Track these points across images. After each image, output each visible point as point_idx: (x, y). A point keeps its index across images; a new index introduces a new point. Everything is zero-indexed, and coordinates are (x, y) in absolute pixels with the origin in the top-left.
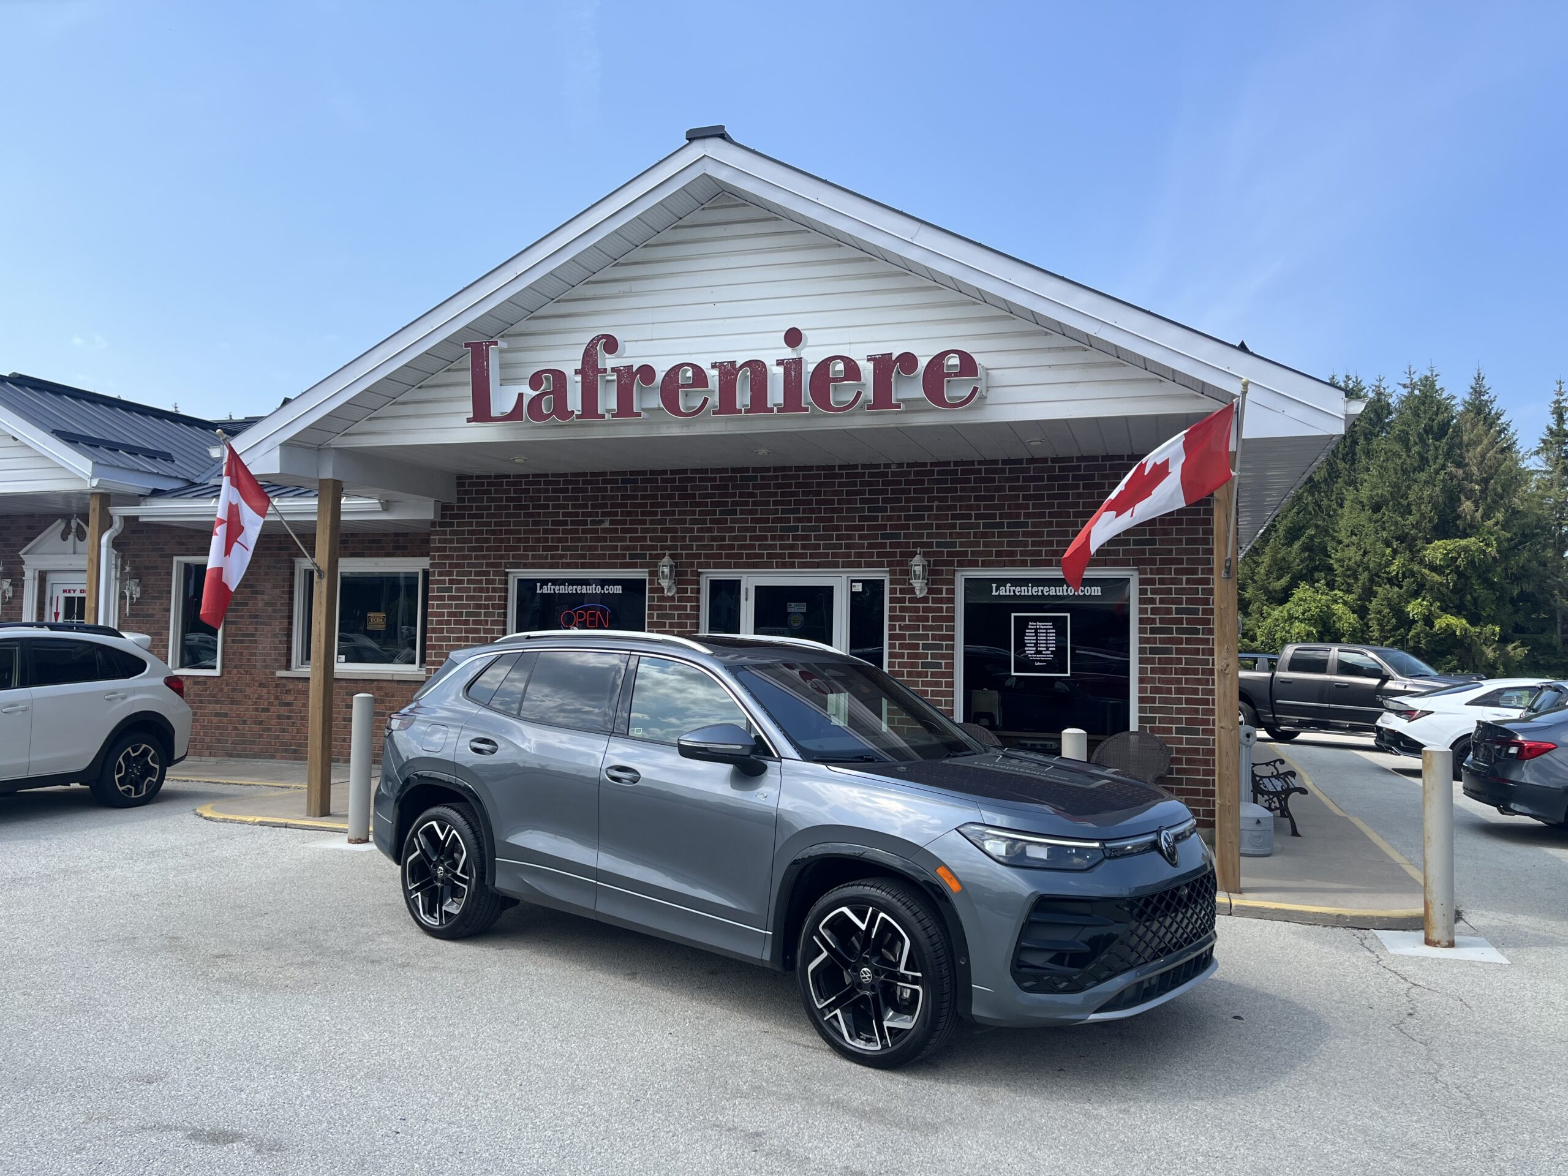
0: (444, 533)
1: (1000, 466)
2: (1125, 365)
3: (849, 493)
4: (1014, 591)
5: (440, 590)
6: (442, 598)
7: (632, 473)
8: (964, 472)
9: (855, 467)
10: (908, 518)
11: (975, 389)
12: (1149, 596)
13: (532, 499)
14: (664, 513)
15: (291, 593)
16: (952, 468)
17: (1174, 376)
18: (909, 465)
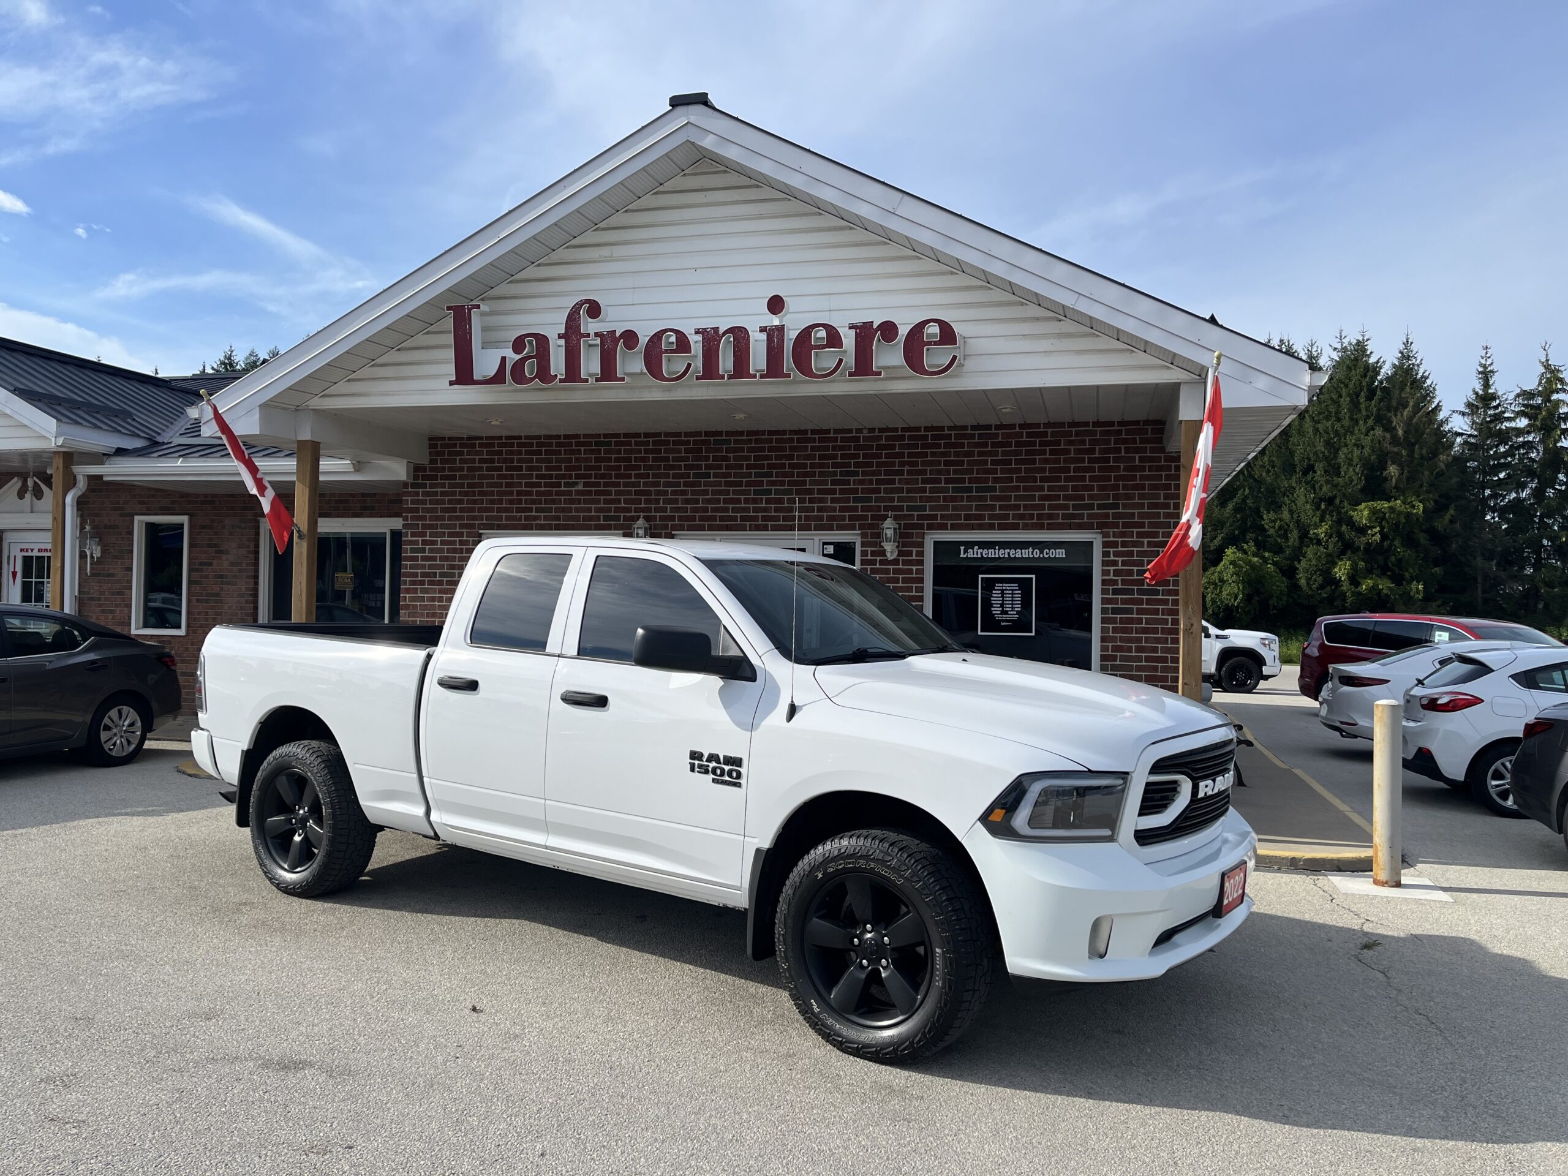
0: (417, 494)
1: (969, 432)
2: (1098, 336)
3: (821, 457)
4: (981, 553)
5: (413, 550)
6: (415, 559)
7: (606, 436)
8: (934, 437)
9: (828, 431)
10: (879, 482)
11: (955, 358)
12: (1112, 558)
13: (505, 461)
14: (637, 476)
15: (257, 553)
16: (923, 433)
17: (1146, 347)
18: (881, 430)
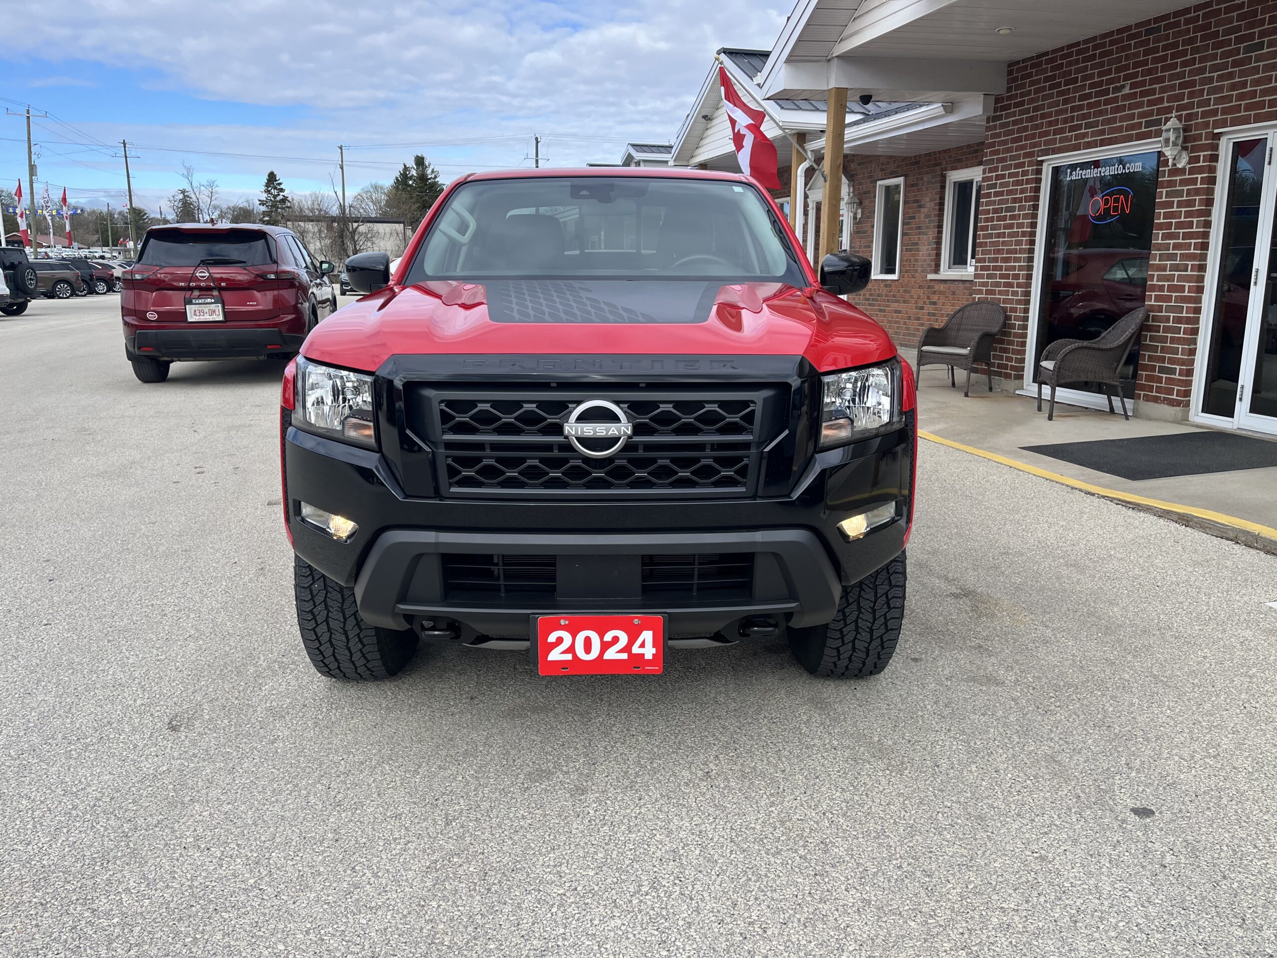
6: (988, 195)
15: (942, 204)
